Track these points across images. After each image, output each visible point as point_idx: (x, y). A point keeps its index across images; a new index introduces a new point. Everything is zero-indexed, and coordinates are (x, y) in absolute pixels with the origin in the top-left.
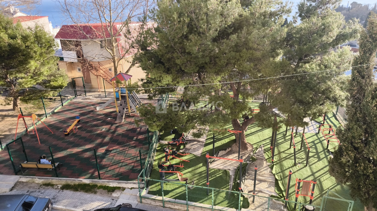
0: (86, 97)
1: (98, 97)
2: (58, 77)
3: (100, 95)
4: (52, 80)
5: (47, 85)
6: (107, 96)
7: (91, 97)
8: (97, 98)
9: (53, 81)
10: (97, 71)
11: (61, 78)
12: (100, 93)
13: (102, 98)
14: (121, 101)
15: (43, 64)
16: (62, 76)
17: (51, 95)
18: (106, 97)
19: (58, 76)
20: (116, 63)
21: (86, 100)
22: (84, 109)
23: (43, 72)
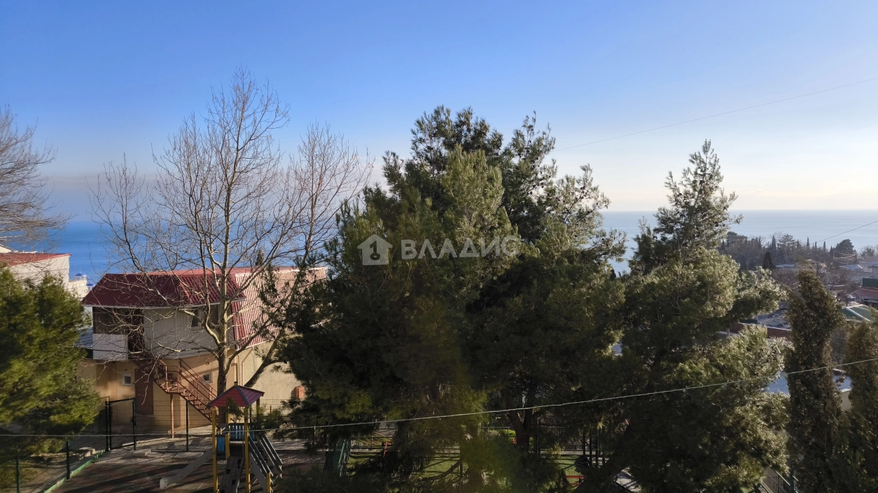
0: (136, 452)
1: (167, 451)
2: (75, 399)
3: (171, 444)
4: (56, 408)
5: (42, 421)
6: (190, 447)
7: (148, 452)
8: (163, 453)
9: (59, 413)
10: (172, 383)
11: (82, 402)
12: (173, 439)
13: (177, 453)
14: (229, 460)
15: (41, 370)
16: (84, 397)
17: (46, 449)
18: (187, 451)
19: (74, 396)
20: (227, 360)
21: (134, 461)
22: (125, 485)
23: (37, 389)
